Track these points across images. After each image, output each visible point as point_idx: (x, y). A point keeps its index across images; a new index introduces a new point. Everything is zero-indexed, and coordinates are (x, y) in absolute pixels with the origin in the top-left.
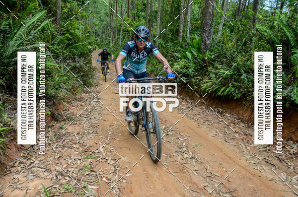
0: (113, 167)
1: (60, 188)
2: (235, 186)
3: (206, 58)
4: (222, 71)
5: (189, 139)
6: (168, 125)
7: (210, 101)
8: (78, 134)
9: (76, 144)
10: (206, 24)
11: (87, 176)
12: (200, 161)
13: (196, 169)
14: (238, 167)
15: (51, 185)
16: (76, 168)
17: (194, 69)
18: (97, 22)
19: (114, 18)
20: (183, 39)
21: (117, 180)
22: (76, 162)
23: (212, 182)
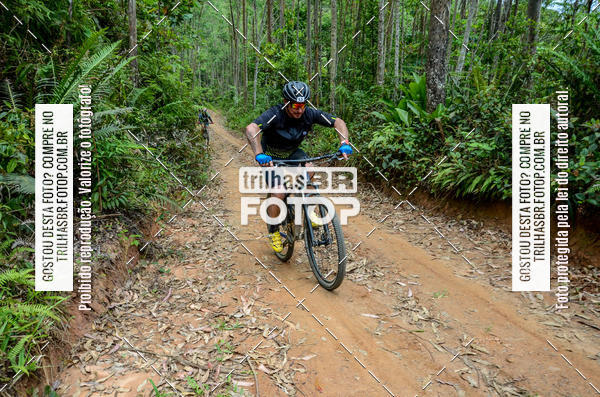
0: (274, 344)
1: (178, 387)
2: (522, 371)
3: (438, 119)
4: (475, 145)
5: (419, 283)
6: (372, 257)
7: (451, 206)
8: (195, 282)
9: (194, 302)
10: (435, 50)
11: (227, 364)
12: (445, 324)
13: (441, 340)
14: (523, 333)
15: (161, 382)
16: (203, 348)
17: (415, 142)
18: (205, 55)
19: (240, 46)
20: (387, 82)
21: (288, 368)
22: (200, 337)
23: (476, 365)
